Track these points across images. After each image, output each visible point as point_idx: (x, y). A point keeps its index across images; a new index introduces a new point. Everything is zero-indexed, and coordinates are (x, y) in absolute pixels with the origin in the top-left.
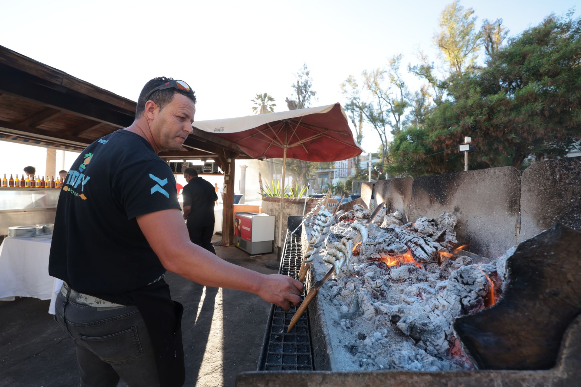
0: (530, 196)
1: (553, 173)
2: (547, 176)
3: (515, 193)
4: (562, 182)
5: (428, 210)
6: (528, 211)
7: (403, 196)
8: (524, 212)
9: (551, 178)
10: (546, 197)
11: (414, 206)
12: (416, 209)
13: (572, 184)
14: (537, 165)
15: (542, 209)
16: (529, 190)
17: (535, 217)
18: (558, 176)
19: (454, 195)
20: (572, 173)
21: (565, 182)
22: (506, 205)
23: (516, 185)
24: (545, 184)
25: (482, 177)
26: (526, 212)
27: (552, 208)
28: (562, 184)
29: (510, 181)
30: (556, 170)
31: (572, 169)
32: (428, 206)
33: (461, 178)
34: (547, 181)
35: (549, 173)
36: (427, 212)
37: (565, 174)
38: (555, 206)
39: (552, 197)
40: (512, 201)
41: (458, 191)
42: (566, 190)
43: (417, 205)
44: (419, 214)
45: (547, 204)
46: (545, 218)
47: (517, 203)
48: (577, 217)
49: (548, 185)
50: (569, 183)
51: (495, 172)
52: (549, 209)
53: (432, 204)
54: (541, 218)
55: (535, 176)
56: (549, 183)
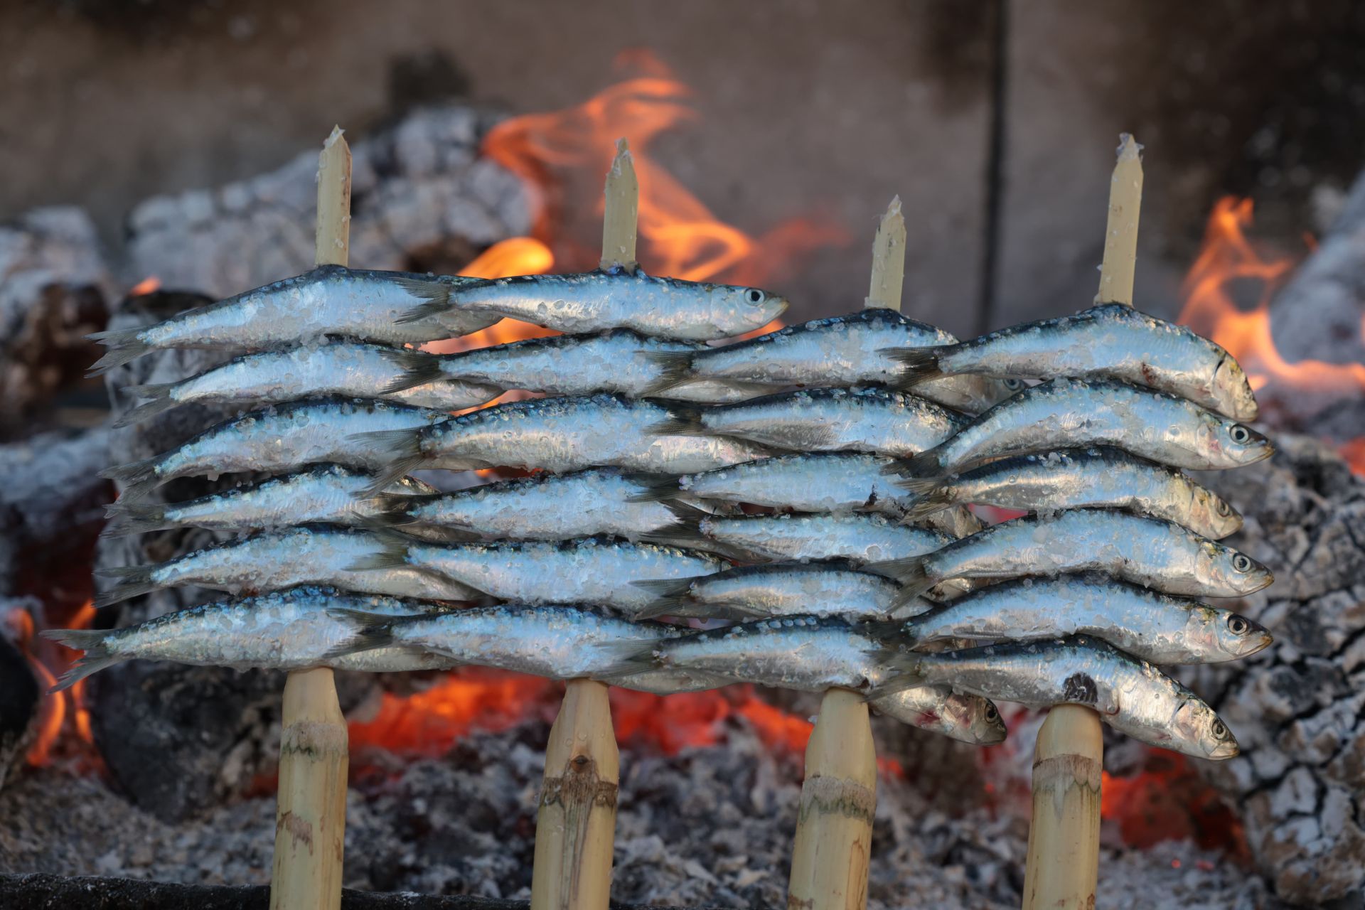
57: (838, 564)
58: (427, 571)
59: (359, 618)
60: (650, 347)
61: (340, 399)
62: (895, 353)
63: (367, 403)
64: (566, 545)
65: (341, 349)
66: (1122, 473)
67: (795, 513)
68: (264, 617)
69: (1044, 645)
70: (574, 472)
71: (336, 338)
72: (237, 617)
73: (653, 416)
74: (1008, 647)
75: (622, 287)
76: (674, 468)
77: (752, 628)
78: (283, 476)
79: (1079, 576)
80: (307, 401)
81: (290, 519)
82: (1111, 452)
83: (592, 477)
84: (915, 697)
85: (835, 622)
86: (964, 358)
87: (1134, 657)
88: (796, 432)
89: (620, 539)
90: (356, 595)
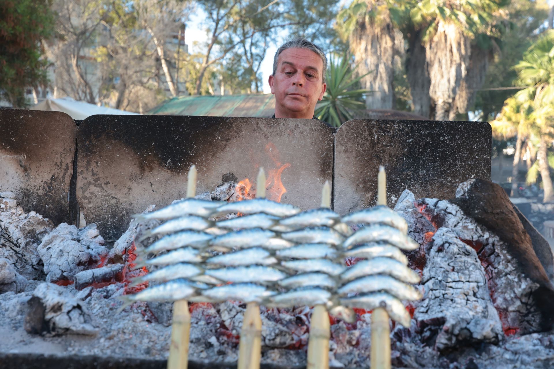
0: (348, 158)
1: (371, 134)
2: (365, 137)
3: (327, 154)
4: (379, 143)
5: (135, 185)
6: (345, 175)
7: (23, 157)
8: (340, 177)
9: (369, 138)
10: (365, 159)
11: (91, 179)
12: (100, 186)
13: (388, 146)
14: (354, 123)
15: (361, 172)
16: (346, 151)
17: (353, 182)
18: (376, 138)
19: (218, 155)
20: (388, 135)
21: (383, 144)
22: (316, 169)
23: (329, 144)
24: (363, 145)
25: (275, 130)
26: (342, 176)
27: (371, 170)
28: (380, 145)
29: (321, 139)
30: (374, 131)
31: (388, 132)
32: (132, 178)
33: (231, 127)
34: (365, 142)
35: (367, 133)
36: (130, 189)
37: (382, 136)
38: (374, 168)
39: (371, 159)
40: (323, 164)
41: (228, 149)
42: (384, 152)
43: (101, 175)
44: (108, 195)
45: (367, 166)
46: (365, 182)
47: (330, 166)
48: (395, 178)
49: (367, 146)
50: (386, 146)
51: (297, 125)
52: (368, 172)
53: (146, 173)
54: (360, 183)
55: (352, 135)
56: (368, 144)
57: (318, 272)
58: (211, 276)
59: (194, 287)
60: (269, 217)
61: (191, 230)
62: (330, 218)
63: (198, 232)
64: (248, 266)
65: (192, 218)
66: (388, 247)
67: (305, 259)
68: (169, 287)
69: (372, 293)
70: (250, 248)
71: (191, 215)
72: (161, 288)
73: (269, 234)
74: (363, 294)
75: (261, 202)
76: (275, 247)
77: (295, 290)
78: (176, 250)
79: (380, 274)
80: (183, 231)
81: (177, 261)
82: (385, 242)
83: (254, 249)
84: (338, 309)
85: (317, 287)
86: (346, 219)
87: (396, 297)
88: (305, 238)
89: (261, 265)
90: (194, 282)
